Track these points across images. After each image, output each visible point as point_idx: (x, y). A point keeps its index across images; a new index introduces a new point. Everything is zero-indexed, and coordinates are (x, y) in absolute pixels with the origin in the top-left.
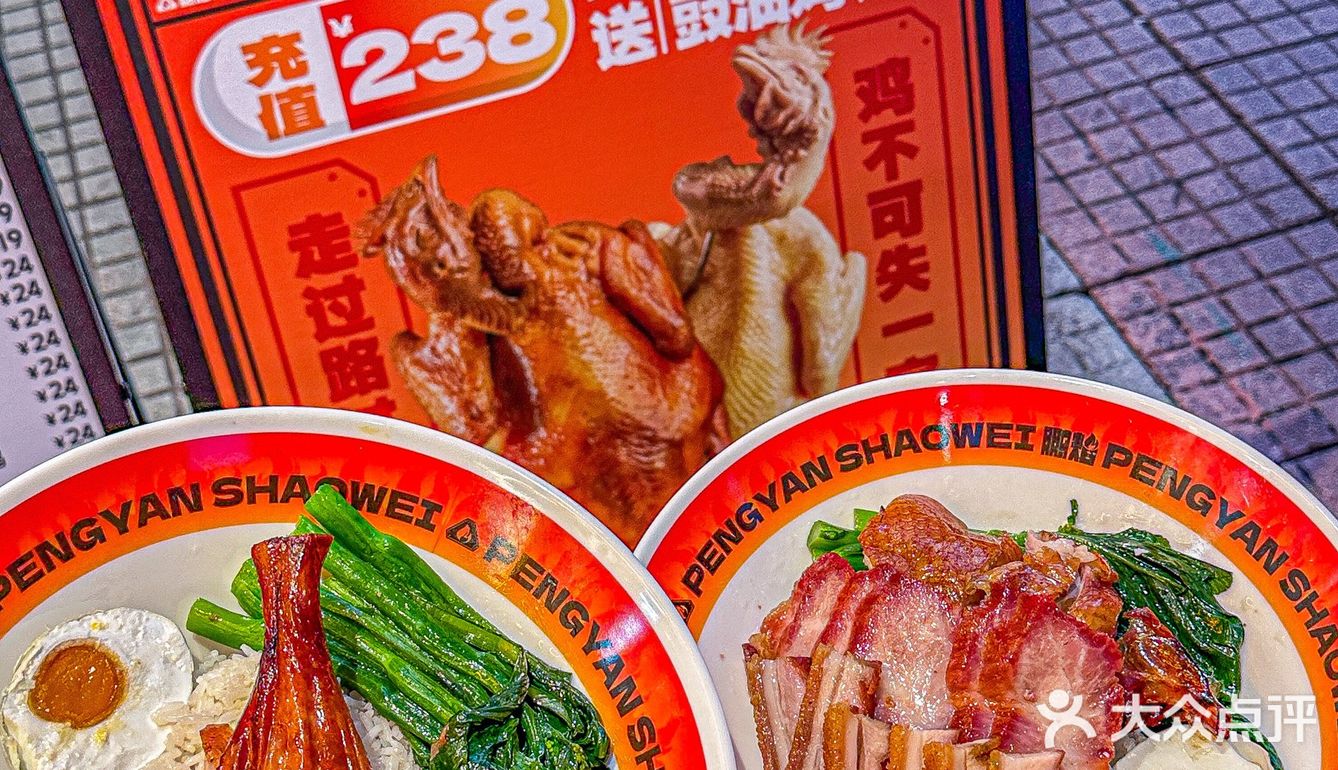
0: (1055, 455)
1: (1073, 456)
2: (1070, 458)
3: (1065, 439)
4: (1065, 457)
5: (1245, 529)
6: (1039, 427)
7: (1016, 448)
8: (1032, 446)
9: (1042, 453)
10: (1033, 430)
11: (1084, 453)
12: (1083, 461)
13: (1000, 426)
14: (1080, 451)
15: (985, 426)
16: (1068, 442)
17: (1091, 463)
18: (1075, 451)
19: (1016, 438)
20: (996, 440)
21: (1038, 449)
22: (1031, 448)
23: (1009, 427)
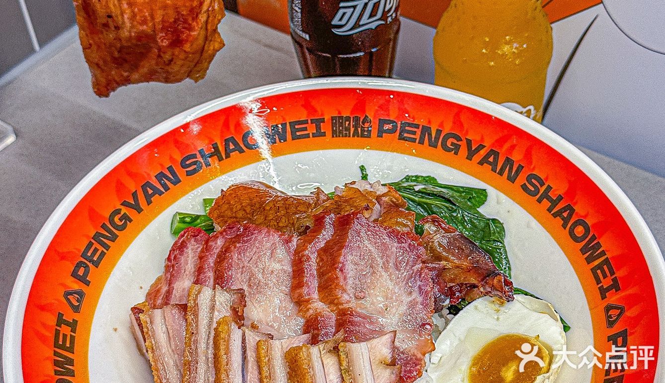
0: (342, 136)
1: (356, 134)
2: (354, 136)
3: (347, 123)
4: (349, 136)
5: (488, 156)
6: (326, 118)
7: (313, 137)
8: (325, 132)
9: (333, 137)
10: (323, 121)
11: (363, 131)
12: (363, 136)
13: (300, 123)
14: (359, 129)
15: (288, 125)
16: (349, 124)
17: (369, 137)
18: (356, 130)
19: (312, 130)
20: (298, 134)
21: (329, 133)
22: (324, 134)
23: (306, 122)
